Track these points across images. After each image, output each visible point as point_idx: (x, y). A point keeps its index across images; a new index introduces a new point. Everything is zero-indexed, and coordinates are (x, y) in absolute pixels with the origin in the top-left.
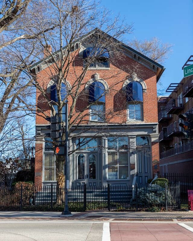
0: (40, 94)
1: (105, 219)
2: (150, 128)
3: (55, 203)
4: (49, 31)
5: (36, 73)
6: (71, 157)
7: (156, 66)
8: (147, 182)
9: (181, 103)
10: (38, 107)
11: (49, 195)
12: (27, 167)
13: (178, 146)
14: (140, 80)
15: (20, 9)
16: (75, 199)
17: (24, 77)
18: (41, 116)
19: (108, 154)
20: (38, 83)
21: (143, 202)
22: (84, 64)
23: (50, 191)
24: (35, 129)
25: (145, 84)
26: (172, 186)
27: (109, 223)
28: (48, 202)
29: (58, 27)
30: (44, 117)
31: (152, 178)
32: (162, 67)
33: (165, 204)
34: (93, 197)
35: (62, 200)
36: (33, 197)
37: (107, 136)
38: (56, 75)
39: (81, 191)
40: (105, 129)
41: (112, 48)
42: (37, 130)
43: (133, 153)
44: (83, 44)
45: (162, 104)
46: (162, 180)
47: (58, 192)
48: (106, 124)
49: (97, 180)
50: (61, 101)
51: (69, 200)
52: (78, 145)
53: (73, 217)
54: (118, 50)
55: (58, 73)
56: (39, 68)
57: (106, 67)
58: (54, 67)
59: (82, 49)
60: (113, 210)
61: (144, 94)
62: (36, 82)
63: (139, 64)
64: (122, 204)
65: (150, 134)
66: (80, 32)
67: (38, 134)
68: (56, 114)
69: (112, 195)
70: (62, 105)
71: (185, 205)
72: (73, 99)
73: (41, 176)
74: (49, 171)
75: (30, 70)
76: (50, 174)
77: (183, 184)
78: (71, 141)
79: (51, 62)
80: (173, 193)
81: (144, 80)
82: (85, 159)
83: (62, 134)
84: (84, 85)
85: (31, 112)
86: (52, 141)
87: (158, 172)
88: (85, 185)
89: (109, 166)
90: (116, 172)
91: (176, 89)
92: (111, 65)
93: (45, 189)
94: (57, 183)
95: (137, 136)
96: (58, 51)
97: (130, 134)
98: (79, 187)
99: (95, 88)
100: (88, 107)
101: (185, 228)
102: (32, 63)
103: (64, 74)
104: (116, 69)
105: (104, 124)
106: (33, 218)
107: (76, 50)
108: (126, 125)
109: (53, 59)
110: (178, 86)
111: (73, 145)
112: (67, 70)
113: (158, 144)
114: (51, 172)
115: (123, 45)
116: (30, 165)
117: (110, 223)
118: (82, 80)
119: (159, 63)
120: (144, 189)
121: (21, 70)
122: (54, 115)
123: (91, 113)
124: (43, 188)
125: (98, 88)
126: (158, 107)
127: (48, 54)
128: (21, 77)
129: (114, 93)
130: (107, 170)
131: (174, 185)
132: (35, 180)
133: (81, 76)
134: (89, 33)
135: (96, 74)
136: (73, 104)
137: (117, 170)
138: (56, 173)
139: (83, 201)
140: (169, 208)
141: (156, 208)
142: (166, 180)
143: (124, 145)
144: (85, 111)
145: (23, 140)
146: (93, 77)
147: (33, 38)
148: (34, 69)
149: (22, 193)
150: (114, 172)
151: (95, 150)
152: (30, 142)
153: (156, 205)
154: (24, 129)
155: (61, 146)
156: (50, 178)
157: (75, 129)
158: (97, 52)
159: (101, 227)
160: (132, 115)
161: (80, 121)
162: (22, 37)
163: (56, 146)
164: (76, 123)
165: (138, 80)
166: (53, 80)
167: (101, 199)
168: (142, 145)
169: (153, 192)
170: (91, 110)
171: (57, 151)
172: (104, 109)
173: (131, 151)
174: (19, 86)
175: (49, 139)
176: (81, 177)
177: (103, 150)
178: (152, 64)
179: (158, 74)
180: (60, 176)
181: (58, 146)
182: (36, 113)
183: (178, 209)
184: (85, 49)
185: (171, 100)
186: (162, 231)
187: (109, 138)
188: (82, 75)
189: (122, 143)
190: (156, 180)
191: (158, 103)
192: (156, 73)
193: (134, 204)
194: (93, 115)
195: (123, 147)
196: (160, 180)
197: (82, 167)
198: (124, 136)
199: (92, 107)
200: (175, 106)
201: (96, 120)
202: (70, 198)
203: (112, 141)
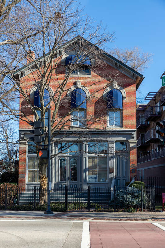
0: (23, 99)
1: (85, 219)
2: (128, 134)
3: (38, 203)
4: (32, 37)
5: (20, 79)
6: (53, 161)
7: (136, 75)
8: (124, 185)
9: (159, 111)
10: (22, 112)
11: (32, 195)
12: (11, 169)
13: (155, 151)
14: (120, 88)
15: (3, 14)
16: (57, 200)
17: (7, 82)
18: (25, 120)
19: (89, 159)
20: (21, 89)
21: (121, 203)
22: (67, 71)
23: (34, 192)
24: (18, 133)
25: (125, 92)
26: (148, 189)
27: (88, 222)
28: (32, 202)
29: (41, 33)
30: (27, 122)
31: (129, 181)
32: (142, 76)
33: (141, 205)
34: (74, 198)
35: (44, 201)
36: (17, 198)
37: (87, 141)
38: (39, 81)
39: (62, 192)
40: (87, 134)
41: (94, 56)
42: (20, 134)
43: (112, 157)
44: (66, 51)
45: (141, 111)
46: (139, 183)
47: (41, 193)
48: (87, 130)
49: (78, 182)
50: (44, 107)
51: (51, 200)
52: (60, 150)
53: (56, 216)
54: (100, 59)
55: (41, 79)
56: (22, 74)
57: (87, 74)
58: (37, 73)
59: (64, 56)
60: (92, 210)
61: (124, 102)
62: (20, 88)
63: (120, 72)
64: (101, 205)
65: (129, 140)
66: (62, 39)
67: (21, 138)
68: (39, 119)
69: (92, 197)
70: (44, 110)
71: (159, 206)
72: (56, 105)
73: (24, 178)
74: (32, 173)
75: (13, 75)
76: (33, 176)
77: (158, 187)
78: (53, 145)
79: (34, 68)
80: (149, 195)
81: (124, 88)
82: (67, 162)
83: (44, 138)
84: (66, 92)
85: (14, 116)
86: (35, 145)
87: (135, 176)
88: (66, 187)
89: (89, 170)
90: (96, 175)
91: (154, 97)
92: (92, 72)
93: (28, 190)
94: (40, 184)
95: (116, 141)
96: (41, 58)
97: (109, 139)
98: (60, 189)
99: (77, 94)
100: (69, 113)
101: (158, 227)
102: (15, 69)
103: (47, 80)
104: (98, 77)
105: (85, 130)
106: (17, 217)
107: (59, 56)
108: (106, 131)
109: (36, 65)
110: (156, 95)
111: (56, 149)
112: (49, 76)
113: (136, 149)
114: (34, 174)
115: (105, 54)
116: (14, 167)
117: (90, 222)
118: (64, 87)
119: (139, 72)
120: (122, 191)
121: (4, 75)
122: (38, 120)
123: (72, 119)
124: (26, 189)
125: (80, 95)
126: (137, 114)
127: (31, 60)
128: (5, 82)
129: (95, 100)
130: (87, 173)
131: (150, 188)
132: (19, 182)
133: (63, 83)
134: (72, 40)
135: (78, 81)
136: (55, 110)
137: (96, 173)
138: (39, 175)
139: (64, 201)
140: (145, 209)
141: (132, 209)
142: (142, 184)
143: (103, 150)
144: (67, 117)
145: (7, 143)
146: (75, 84)
147: (16, 43)
148: (18, 75)
149: (6, 193)
150: (94, 175)
151: (76, 154)
152: (14, 145)
153: (133, 206)
154: (8, 132)
155: (43, 149)
156: (33, 179)
157: (57, 134)
158: (79, 59)
159: (81, 226)
160: (112, 121)
161: (63, 126)
162: (6, 42)
163: (39, 150)
164: (59, 128)
165: (119, 88)
166: (36, 86)
167: (81, 200)
168: (121, 150)
169: (130, 194)
170: (72, 116)
171: (40, 154)
172: (86, 115)
173: (110, 156)
174: (3, 91)
175: (32, 143)
176: (63, 179)
177: (84, 155)
178: (132, 73)
179: (137, 82)
180: (43, 178)
181: (41, 150)
182: (19, 118)
183: (153, 210)
184: (68, 56)
185: (150, 107)
186: (137, 230)
187: (90, 143)
188: (64, 81)
189: (102, 148)
190: (133, 183)
191: (137, 110)
192: (135, 82)
193: (112, 205)
194: (74, 120)
195: (102, 152)
196: (137, 183)
197: (63, 170)
198: (104, 141)
199: (73, 113)
200: (153, 114)
201: (78, 126)
202: (52, 198)
203: (93, 146)
